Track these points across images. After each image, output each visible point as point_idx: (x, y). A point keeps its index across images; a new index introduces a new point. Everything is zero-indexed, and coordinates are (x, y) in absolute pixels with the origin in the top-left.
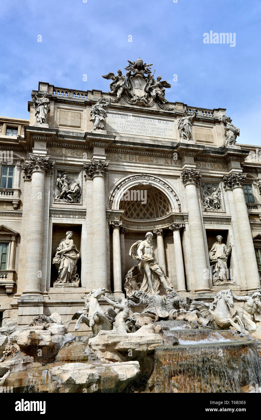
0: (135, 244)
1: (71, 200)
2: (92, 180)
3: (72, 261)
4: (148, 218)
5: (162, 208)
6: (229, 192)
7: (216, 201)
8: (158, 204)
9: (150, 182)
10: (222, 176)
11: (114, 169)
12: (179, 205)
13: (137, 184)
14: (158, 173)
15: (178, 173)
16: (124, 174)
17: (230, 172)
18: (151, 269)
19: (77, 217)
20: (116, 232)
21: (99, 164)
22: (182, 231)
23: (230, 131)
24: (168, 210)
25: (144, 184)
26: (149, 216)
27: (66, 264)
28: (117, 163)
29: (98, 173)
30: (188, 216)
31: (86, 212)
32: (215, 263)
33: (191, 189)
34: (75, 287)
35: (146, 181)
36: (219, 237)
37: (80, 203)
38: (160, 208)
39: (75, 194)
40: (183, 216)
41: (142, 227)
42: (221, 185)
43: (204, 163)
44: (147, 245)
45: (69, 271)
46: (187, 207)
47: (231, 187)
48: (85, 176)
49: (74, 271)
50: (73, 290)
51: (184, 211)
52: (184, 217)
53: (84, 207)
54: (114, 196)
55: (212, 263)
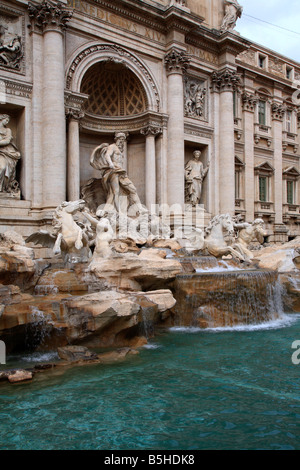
0: (99, 147)
1: (6, 63)
2: (43, 35)
3: (10, 161)
4: (108, 114)
5: (130, 102)
6: (216, 96)
7: (199, 105)
8: (125, 96)
9: (123, 59)
10: (211, 71)
11: (74, 25)
12: (158, 102)
13: (106, 59)
14: (135, 48)
15: (160, 55)
16: (89, 39)
17: (223, 67)
18: (120, 184)
19: (17, 93)
20: (75, 126)
21: (58, 10)
22: (158, 137)
23: (232, 7)
24: (140, 107)
25: (117, 61)
26: (110, 112)
27: (3, 164)
28: (80, 17)
29: (54, 24)
30: (168, 118)
31: (31, 88)
32: (190, 184)
33: (177, 81)
34: (15, 198)
35: (117, 56)
36: (198, 153)
37: (21, 72)
38: (127, 102)
39: (14, 55)
40: (161, 117)
41: (99, 127)
42: (207, 84)
43: (192, 47)
44: (118, 150)
45: (7, 174)
46: (168, 107)
47: (219, 88)
48: (29, 27)
49: (11, 177)
50: (13, 203)
51: (164, 110)
52: (162, 119)
53: (27, 79)
54: (73, 71)
55: (187, 183)
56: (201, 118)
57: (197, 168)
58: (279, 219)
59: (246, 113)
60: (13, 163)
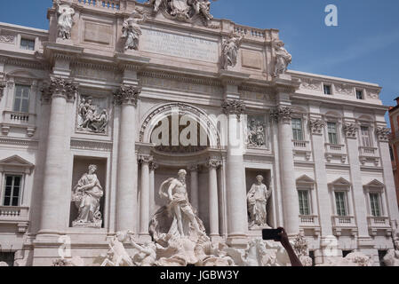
0: (166, 181)
1: (95, 129)
2: (121, 107)
6: (275, 128)
7: (259, 137)
10: (268, 108)
11: (146, 96)
14: (196, 102)
15: (219, 104)
16: (158, 102)
17: (278, 104)
18: (182, 211)
19: (102, 149)
21: (130, 90)
22: (218, 169)
23: (281, 58)
27: (88, 202)
29: (127, 100)
30: (226, 153)
31: (112, 144)
32: (252, 205)
34: (97, 228)
36: (260, 177)
37: (106, 134)
39: (101, 123)
40: (220, 153)
41: (175, 162)
42: (266, 119)
44: (179, 184)
45: (91, 209)
47: (277, 122)
48: (113, 103)
49: (96, 210)
50: (95, 230)
52: (222, 154)
53: (110, 138)
54: (144, 128)
55: (250, 206)
56: (262, 147)
57: (260, 191)
58: (364, 233)
59: (313, 136)
60: (97, 201)
